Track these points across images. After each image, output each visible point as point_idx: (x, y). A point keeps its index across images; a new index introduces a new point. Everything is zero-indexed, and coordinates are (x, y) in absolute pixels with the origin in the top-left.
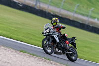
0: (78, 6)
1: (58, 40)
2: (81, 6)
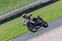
0: (2, 10)
1: (34, 23)
2: (3, 8)
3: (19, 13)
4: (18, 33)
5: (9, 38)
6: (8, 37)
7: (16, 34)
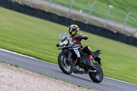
1: (79, 55)
3: (81, 21)
4: (51, 55)
5: (29, 51)
6: (27, 48)
7: (46, 54)
